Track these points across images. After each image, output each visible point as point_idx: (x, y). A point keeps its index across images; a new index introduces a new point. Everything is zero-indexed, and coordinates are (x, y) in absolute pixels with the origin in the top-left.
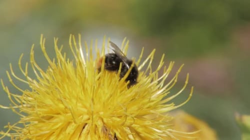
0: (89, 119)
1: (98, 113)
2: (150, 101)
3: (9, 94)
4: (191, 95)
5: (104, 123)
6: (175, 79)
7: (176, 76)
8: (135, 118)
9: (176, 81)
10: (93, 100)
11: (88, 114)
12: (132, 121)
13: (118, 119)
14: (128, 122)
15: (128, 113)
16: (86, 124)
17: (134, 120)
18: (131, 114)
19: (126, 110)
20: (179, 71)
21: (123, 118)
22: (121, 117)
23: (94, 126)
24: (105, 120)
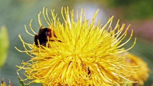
0: (73, 59)
1: (78, 55)
2: (110, 48)
3: (23, 43)
4: (135, 43)
5: (82, 62)
6: (125, 34)
7: (126, 31)
8: (101, 58)
9: (126, 35)
10: (75, 46)
11: (72, 56)
12: (99, 60)
13: (91, 59)
14: (97, 61)
15: (97, 55)
16: (71, 62)
18: (99, 56)
19: (96, 53)
20: (127, 29)
21: (94, 58)
23: (76, 63)
24: (83, 59)
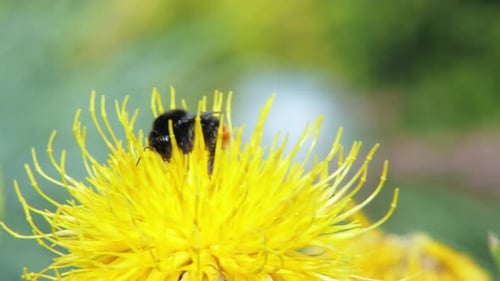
0: (190, 262)
1: (208, 247)
2: (313, 221)
3: (26, 207)
4: (394, 205)
5: (221, 269)
6: (361, 175)
7: (364, 167)
8: (285, 258)
9: (363, 179)
10: (196, 222)
11: (187, 250)
12: (279, 264)
13: (251, 260)
14: (269, 268)
15: (269, 248)
16: (184, 272)
17: (282, 261)
18: (276, 250)
19: (266, 241)
20: (369, 158)
21: (259, 255)
22: (256, 253)
23: (201, 276)
24: (223, 262)
